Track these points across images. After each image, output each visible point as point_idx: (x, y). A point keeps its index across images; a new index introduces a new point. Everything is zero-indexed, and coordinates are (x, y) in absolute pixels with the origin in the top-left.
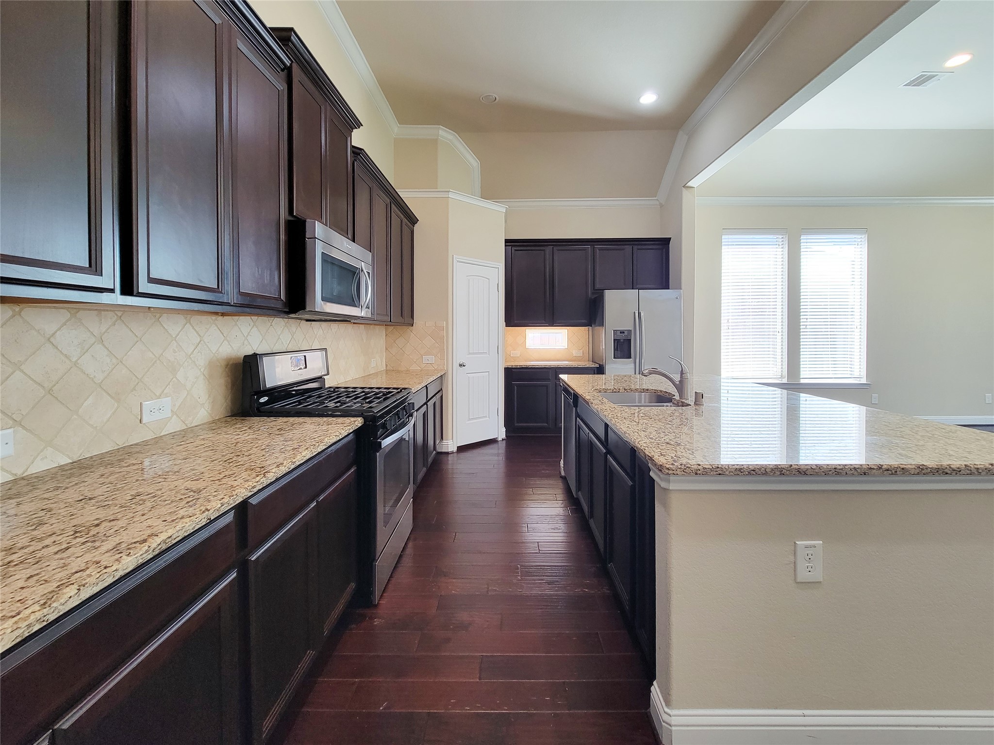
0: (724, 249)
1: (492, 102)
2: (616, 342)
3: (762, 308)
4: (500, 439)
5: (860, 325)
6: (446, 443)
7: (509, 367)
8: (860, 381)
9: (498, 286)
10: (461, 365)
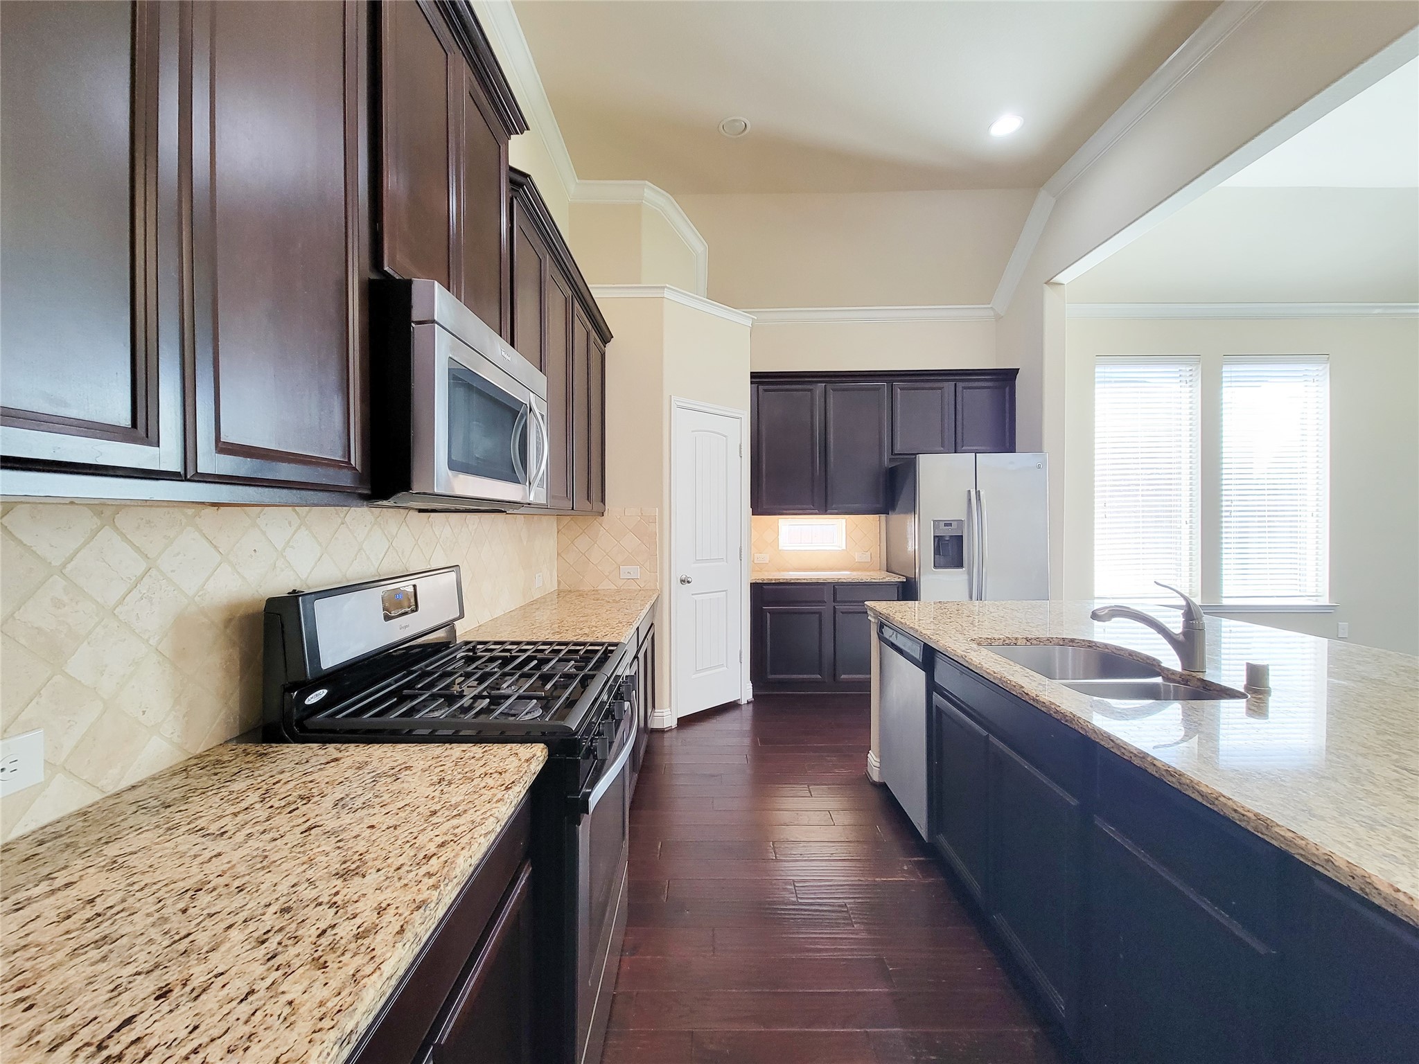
0: (1099, 390)
1: (739, 134)
2: (937, 540)
3: (1158, 485)
4: (744, 701)
5: (1317, 510)
6: (660, 714)
7: (758, 581)
8: (1317, 601)
9: (741, 448)
10: (684, 581)
